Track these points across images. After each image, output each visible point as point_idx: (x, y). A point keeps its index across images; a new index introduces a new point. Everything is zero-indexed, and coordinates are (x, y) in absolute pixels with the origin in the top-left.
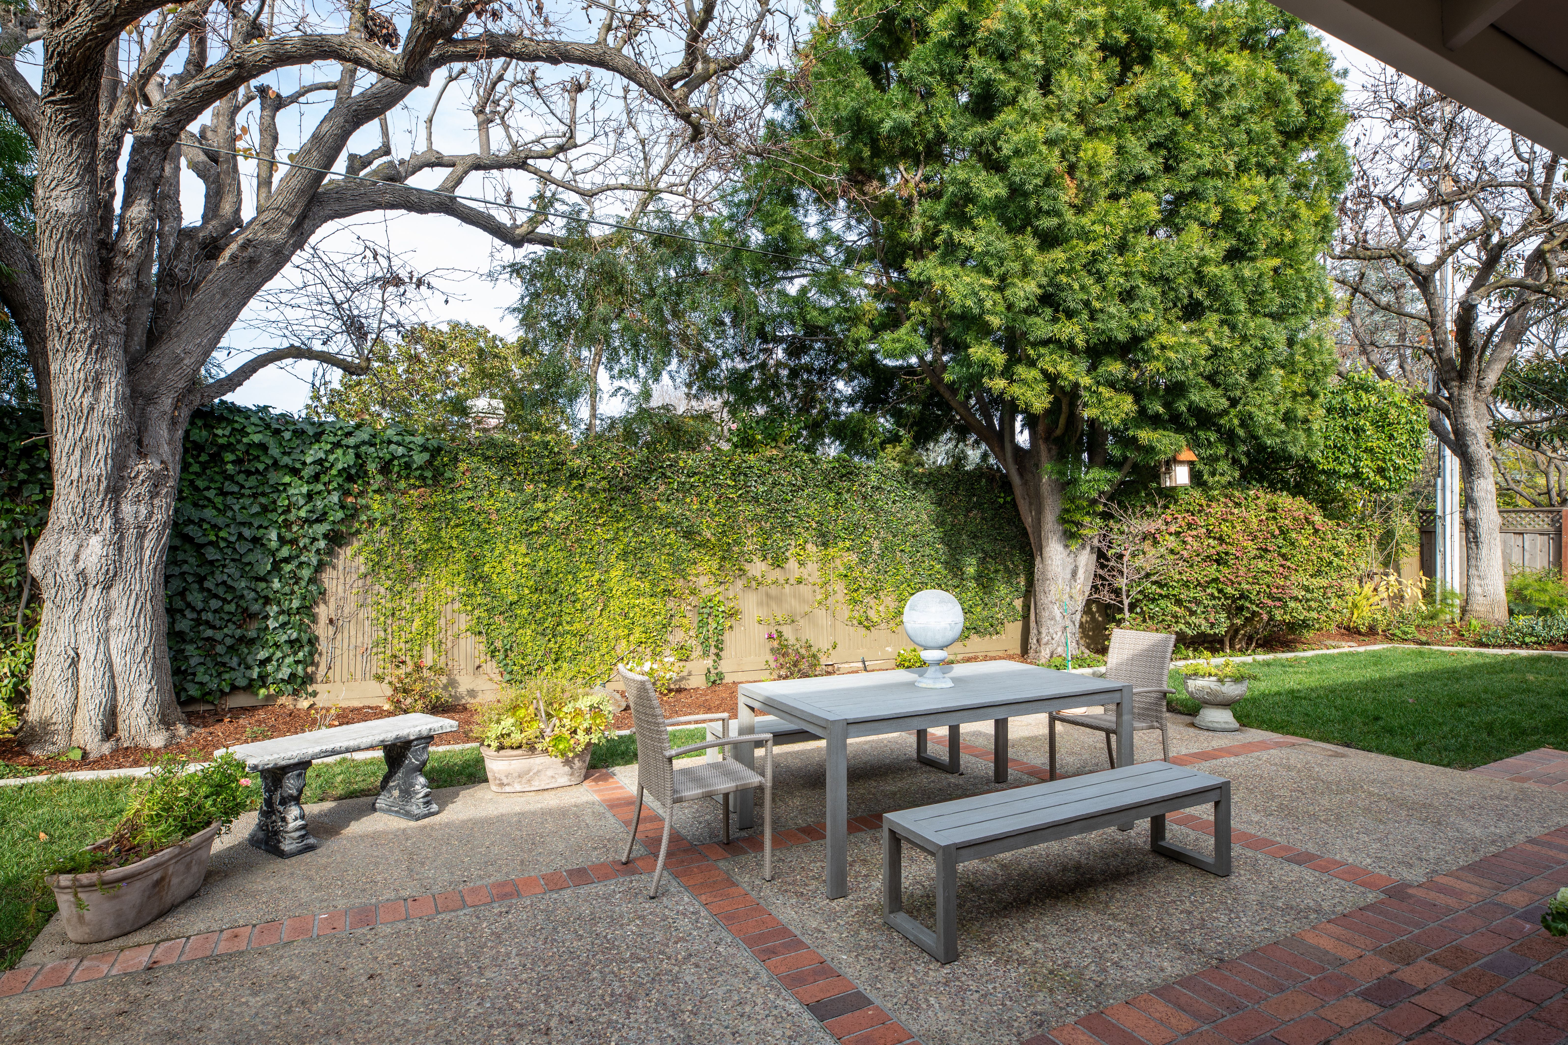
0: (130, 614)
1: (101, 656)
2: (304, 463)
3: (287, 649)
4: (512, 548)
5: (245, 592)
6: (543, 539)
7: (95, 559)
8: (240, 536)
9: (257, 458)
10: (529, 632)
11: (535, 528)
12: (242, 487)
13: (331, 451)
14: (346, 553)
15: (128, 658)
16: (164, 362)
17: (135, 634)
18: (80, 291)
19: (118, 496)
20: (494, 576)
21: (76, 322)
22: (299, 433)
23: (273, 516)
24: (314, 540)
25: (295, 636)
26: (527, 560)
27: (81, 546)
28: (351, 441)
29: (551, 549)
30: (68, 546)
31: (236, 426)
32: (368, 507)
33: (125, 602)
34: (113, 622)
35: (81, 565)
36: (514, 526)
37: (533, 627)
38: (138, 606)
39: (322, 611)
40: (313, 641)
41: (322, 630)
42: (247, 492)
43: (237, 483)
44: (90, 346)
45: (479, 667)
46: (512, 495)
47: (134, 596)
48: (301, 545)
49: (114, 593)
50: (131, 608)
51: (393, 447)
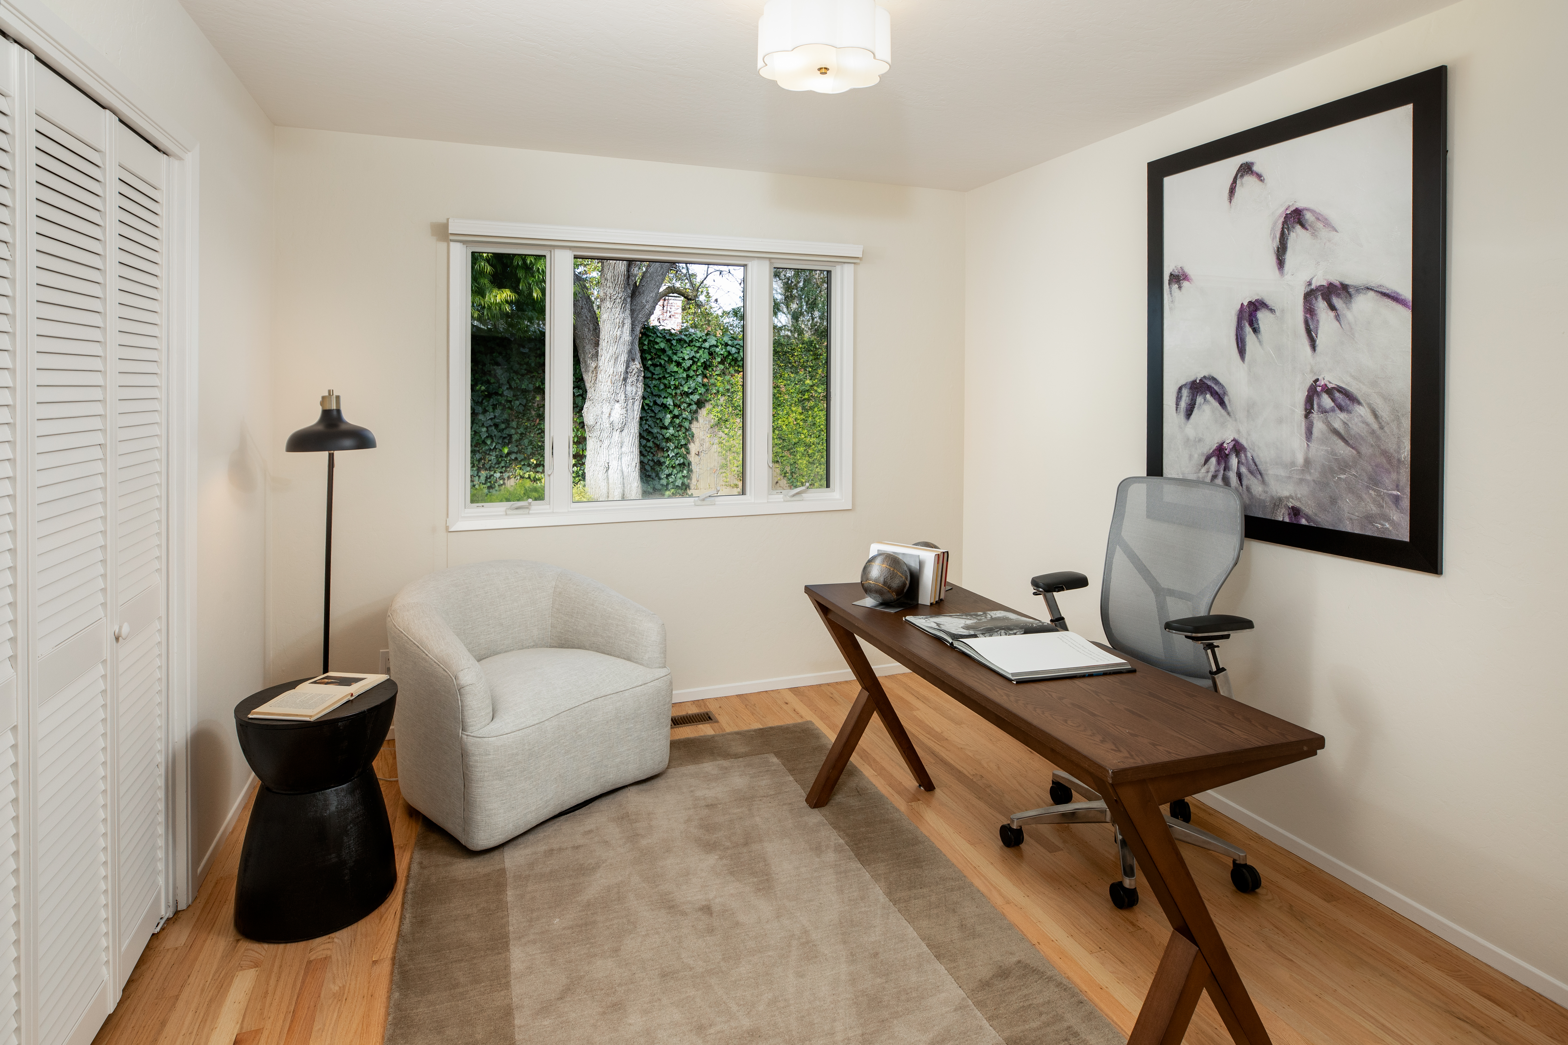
0: (630, 445)
1: (619, 468)
2: (684, 359)
3: (678, 468)
4: (794, 409)
5: (658, 435)
6: (812, 403)
7: (618, 416)
8: (655, 403)
9: (659, 357)
10: (805, 462)
11: (806, 397)
12: (653, 374)
13: (697, 352)
14: (703, 412)
15: (629, 469)
16: (638, 308)
17: (632, 456)
18: (623, 278)
19: (626, 382)
20: (784, 427)
21: (619, 293)
22: (680, 341)
23: (669, 390)
24: (690, 405)
25: (682, 461)
26: (802, 417)
27: (612, 409)
28: (707, 345)
29: (816, 409)
30: (606, 409)
31: (651, 338)
32: (714, 385)
33: (628, 439)
34: (623, 449)
35: (611, 419)
36: (794, 395)
37: (807, 458)
38: (633, 442)
39: (693, 447)
40: (690, 464)
41: (692, 458)
42: (657, 377)
43: (650, 372)
44: (622, 305)
45: (777, 483)
46: (792, 375)
47: (632, 435)
48: (682, 408)
49: (624, 433)
50: (630, 442)
51: (729, 348)
